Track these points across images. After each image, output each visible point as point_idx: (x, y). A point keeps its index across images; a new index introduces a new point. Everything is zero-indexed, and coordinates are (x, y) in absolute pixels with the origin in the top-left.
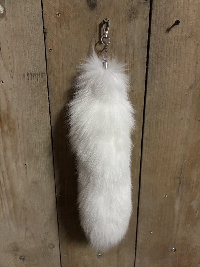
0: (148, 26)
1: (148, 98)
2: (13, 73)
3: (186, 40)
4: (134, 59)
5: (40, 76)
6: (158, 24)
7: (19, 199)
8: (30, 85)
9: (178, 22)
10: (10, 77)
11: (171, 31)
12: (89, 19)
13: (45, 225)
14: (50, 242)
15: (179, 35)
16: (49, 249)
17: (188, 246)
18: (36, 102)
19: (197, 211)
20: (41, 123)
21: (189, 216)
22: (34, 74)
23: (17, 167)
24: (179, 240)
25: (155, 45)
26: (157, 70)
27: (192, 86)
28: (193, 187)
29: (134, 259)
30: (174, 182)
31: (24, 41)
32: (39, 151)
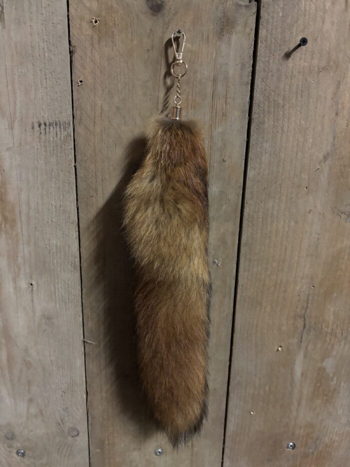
0: (253, 47)
1: (250, 174)
2: (14, 121)
3: (318, 74)
4: (226, 104)
5: (60, 127)
6: (269, 43)
7: (17, 346)
8: (43, 144)
9: (304, 41)
10: (7, 127)
11: (292, 56)
12: (149, 31)
13: (63, 395)
14: (71, 426)
15: (306, 64)
16: (70, 438)
17: (317, 439)
18: (53, 174)
19: (333, 376)
20: (61, 212)
21: (320, 386)
22: (50, 125)
23: (15, 288)
24: (301, 428)
25: (265, 80)
26: (267, 125)
27: (328, 154)
28: (326, 335)
29: (221, 461)
30: (294, 323)
31: (33, 65)
32: (55, 261)
